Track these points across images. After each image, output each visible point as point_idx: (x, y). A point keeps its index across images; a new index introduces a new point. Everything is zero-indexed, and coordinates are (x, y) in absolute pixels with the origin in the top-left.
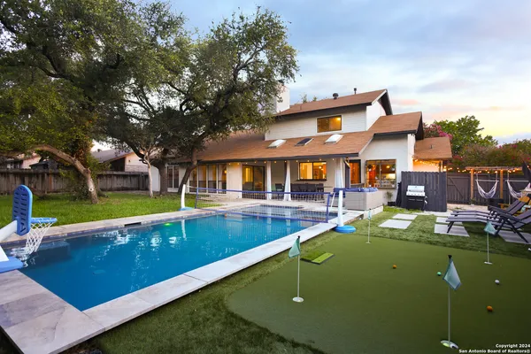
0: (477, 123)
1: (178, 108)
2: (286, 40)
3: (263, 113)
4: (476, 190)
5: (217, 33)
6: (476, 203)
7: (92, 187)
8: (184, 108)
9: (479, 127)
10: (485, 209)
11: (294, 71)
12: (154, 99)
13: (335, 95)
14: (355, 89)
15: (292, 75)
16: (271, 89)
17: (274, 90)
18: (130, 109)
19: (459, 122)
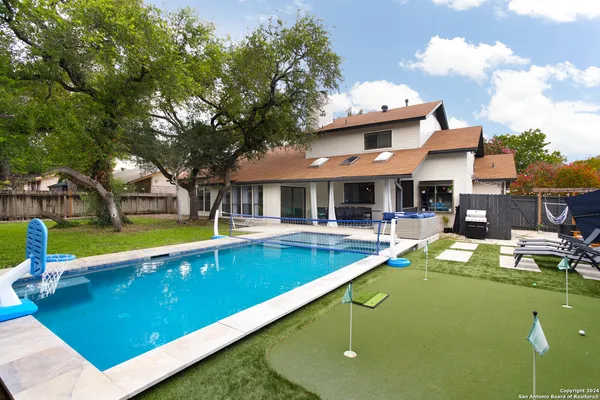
0: (543, 137)
1: (209, 123)
2: (330, 47)
3: (303, 128)
4: (544, 215)
5: (252, 40)
6: (545, 230)
7: (114, 212)
8: (216, 123)
9: (546, 141)
10: (554, 237)
11: (337, 81)
12: (183, 114)
13: (385, 108)
14: (407, 101)
15: (336, 86)
16: (313, 101)
17: (316, 102)
18: (156, 124)
19: (522, 136)
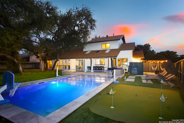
0: (150, 46)
1: (51, 39)
2: (92, 17)
4: (151, 68)
6: (151, 72)
7: (21, 69)
8: (53, 39)
9: (150, 47)
10: (154, 74)
11: (94, 28)
13: (107, 36)
14: (114, 34)
16: (86, 33)
18: (33, 39)
19: (145, 45)
